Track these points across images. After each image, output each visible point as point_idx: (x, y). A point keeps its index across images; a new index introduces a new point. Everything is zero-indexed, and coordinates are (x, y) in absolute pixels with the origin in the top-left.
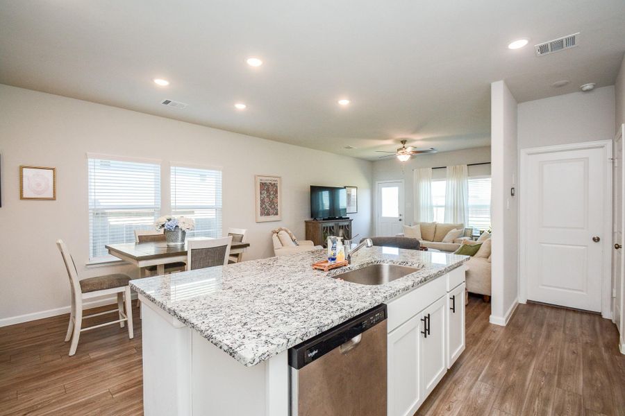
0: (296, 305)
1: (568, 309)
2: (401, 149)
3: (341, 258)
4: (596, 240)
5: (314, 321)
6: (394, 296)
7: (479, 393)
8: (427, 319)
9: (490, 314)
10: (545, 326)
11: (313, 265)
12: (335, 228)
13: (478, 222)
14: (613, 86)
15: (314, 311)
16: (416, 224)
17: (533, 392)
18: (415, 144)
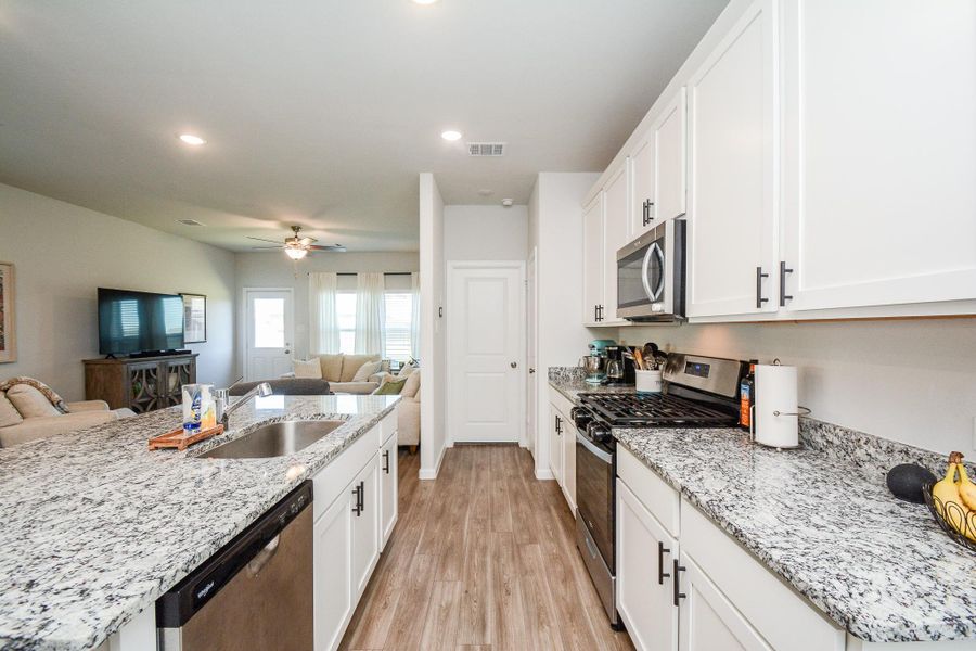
0: (145, 519)
1: (491, 445)
2: (291, 239)
3: (209, 422)
4: (514, 365)
5: (198, 535)
6: (321, 464)
7: (418, 570)
8: (360, 491)
9: (419, 467)
10: (474, 468)
11: (151, 442)
12: (158, 371)
13: (397, 351)
14: (525, 207)
15: (191, 519)
16: (313, 357)
17: (471, 545)
18: (314, 234)
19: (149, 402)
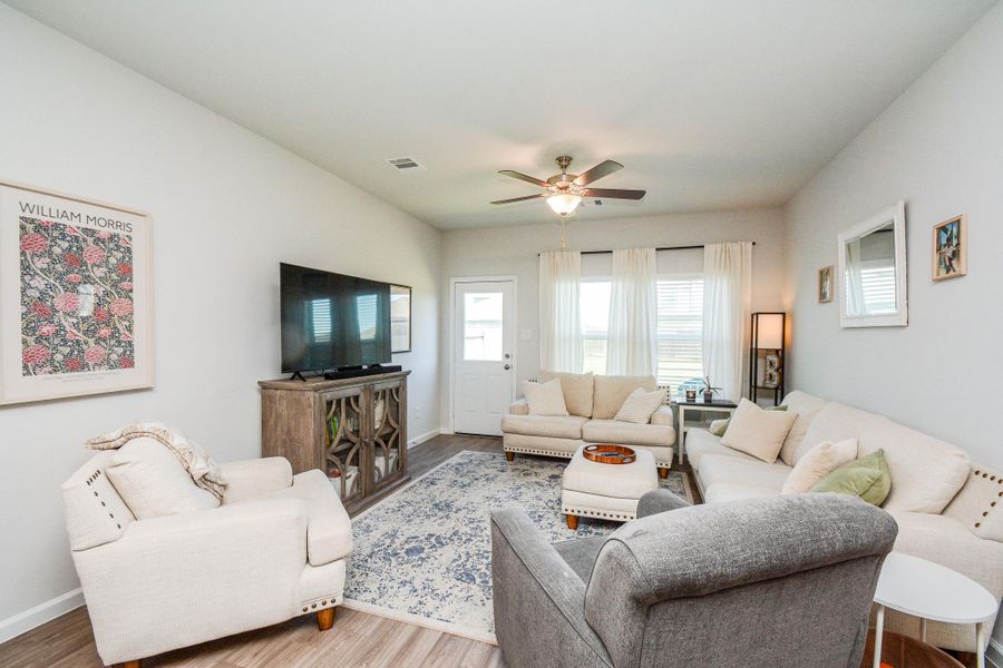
16: (552, 377)
19: (350, 449)
